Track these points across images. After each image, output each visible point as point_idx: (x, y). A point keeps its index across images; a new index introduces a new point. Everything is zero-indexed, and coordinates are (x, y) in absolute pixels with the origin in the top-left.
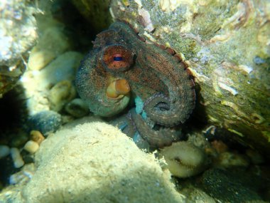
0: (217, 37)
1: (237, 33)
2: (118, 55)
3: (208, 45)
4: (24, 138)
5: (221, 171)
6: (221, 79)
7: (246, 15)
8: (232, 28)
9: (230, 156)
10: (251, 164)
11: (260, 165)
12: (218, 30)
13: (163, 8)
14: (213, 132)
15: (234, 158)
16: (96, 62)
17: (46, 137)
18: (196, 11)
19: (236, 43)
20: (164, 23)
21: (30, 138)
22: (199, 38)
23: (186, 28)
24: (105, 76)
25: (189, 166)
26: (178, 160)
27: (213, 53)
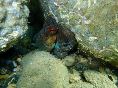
0: (76, 26)
1: (80, 25)
2: (52, 29)
3: (74, 28)
4: (16, 57)
5: (80, 63)
6: (78, 37)
7: (82, 21)
8: (79, 24)
9: (83, 59)
10: (89, 61)
11: (91, 61)
12: (76, 24)
13: (61, 17)
14: (78, 52)
15: (84, 59)
16: (44, 32)
17: (23, 57)
18: (70, 19)
19: (80, 28)
20: (62, 21)
21: (18, 57)
22: (71, 26)
23: (68, 23)
24: (47, 36)
25: (71, 63)
26: (67, 61)
27: (75, 30)
